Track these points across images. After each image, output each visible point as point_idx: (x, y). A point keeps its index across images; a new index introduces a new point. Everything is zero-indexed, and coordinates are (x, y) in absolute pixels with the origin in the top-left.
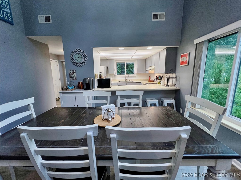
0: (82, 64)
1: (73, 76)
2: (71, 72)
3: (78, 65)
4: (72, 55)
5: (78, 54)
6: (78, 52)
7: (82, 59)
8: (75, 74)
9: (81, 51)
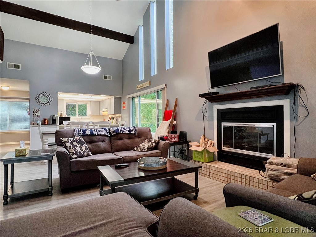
0: (47, 104)
1: (37, 113)
2: (35, 110)
3: (43, 105)
4: (38, 96)
5: (44, 96)
6: (44, 95)
7: (48, 100)
8: (39, 112)
9: (47, 94)
